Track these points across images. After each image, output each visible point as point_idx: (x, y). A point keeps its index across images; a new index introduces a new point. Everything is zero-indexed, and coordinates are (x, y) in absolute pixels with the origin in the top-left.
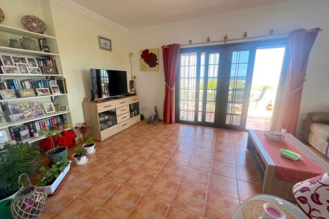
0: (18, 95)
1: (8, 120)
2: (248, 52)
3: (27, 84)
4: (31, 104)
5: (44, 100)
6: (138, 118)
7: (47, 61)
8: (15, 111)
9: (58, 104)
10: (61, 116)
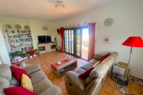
0: (23, 42)
1: (21, 47)
2: (80, 30)
3: (25, 40)
4: (25, 44)
5: (29, 43)
6: (55, 50)
7: (29, 35)
8: (22, 45)
9: (32, 44)
10: (32, 47)
